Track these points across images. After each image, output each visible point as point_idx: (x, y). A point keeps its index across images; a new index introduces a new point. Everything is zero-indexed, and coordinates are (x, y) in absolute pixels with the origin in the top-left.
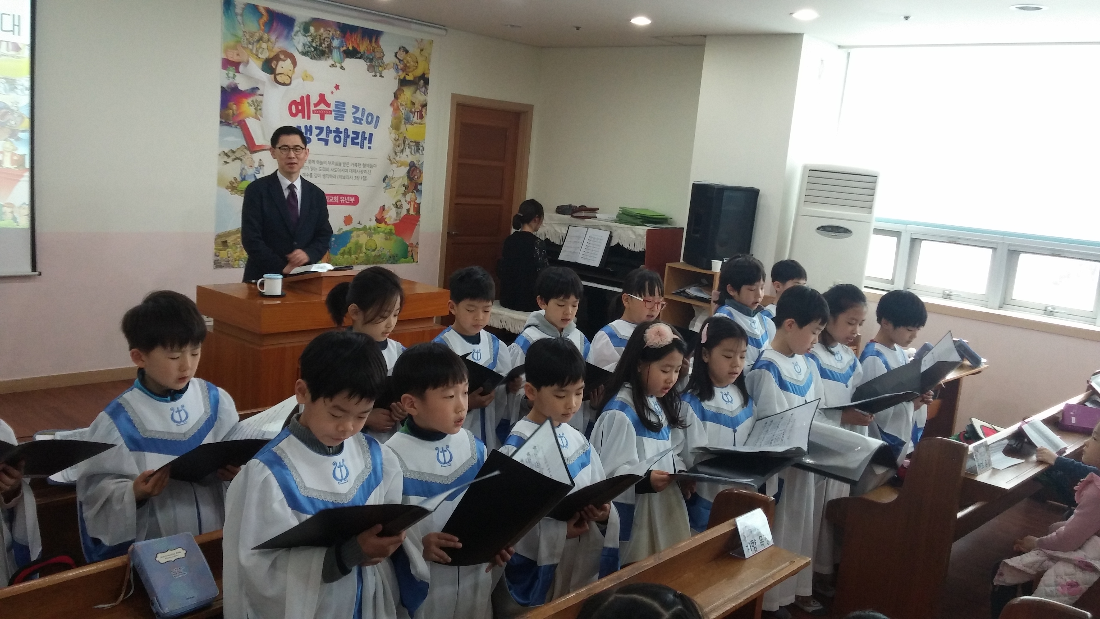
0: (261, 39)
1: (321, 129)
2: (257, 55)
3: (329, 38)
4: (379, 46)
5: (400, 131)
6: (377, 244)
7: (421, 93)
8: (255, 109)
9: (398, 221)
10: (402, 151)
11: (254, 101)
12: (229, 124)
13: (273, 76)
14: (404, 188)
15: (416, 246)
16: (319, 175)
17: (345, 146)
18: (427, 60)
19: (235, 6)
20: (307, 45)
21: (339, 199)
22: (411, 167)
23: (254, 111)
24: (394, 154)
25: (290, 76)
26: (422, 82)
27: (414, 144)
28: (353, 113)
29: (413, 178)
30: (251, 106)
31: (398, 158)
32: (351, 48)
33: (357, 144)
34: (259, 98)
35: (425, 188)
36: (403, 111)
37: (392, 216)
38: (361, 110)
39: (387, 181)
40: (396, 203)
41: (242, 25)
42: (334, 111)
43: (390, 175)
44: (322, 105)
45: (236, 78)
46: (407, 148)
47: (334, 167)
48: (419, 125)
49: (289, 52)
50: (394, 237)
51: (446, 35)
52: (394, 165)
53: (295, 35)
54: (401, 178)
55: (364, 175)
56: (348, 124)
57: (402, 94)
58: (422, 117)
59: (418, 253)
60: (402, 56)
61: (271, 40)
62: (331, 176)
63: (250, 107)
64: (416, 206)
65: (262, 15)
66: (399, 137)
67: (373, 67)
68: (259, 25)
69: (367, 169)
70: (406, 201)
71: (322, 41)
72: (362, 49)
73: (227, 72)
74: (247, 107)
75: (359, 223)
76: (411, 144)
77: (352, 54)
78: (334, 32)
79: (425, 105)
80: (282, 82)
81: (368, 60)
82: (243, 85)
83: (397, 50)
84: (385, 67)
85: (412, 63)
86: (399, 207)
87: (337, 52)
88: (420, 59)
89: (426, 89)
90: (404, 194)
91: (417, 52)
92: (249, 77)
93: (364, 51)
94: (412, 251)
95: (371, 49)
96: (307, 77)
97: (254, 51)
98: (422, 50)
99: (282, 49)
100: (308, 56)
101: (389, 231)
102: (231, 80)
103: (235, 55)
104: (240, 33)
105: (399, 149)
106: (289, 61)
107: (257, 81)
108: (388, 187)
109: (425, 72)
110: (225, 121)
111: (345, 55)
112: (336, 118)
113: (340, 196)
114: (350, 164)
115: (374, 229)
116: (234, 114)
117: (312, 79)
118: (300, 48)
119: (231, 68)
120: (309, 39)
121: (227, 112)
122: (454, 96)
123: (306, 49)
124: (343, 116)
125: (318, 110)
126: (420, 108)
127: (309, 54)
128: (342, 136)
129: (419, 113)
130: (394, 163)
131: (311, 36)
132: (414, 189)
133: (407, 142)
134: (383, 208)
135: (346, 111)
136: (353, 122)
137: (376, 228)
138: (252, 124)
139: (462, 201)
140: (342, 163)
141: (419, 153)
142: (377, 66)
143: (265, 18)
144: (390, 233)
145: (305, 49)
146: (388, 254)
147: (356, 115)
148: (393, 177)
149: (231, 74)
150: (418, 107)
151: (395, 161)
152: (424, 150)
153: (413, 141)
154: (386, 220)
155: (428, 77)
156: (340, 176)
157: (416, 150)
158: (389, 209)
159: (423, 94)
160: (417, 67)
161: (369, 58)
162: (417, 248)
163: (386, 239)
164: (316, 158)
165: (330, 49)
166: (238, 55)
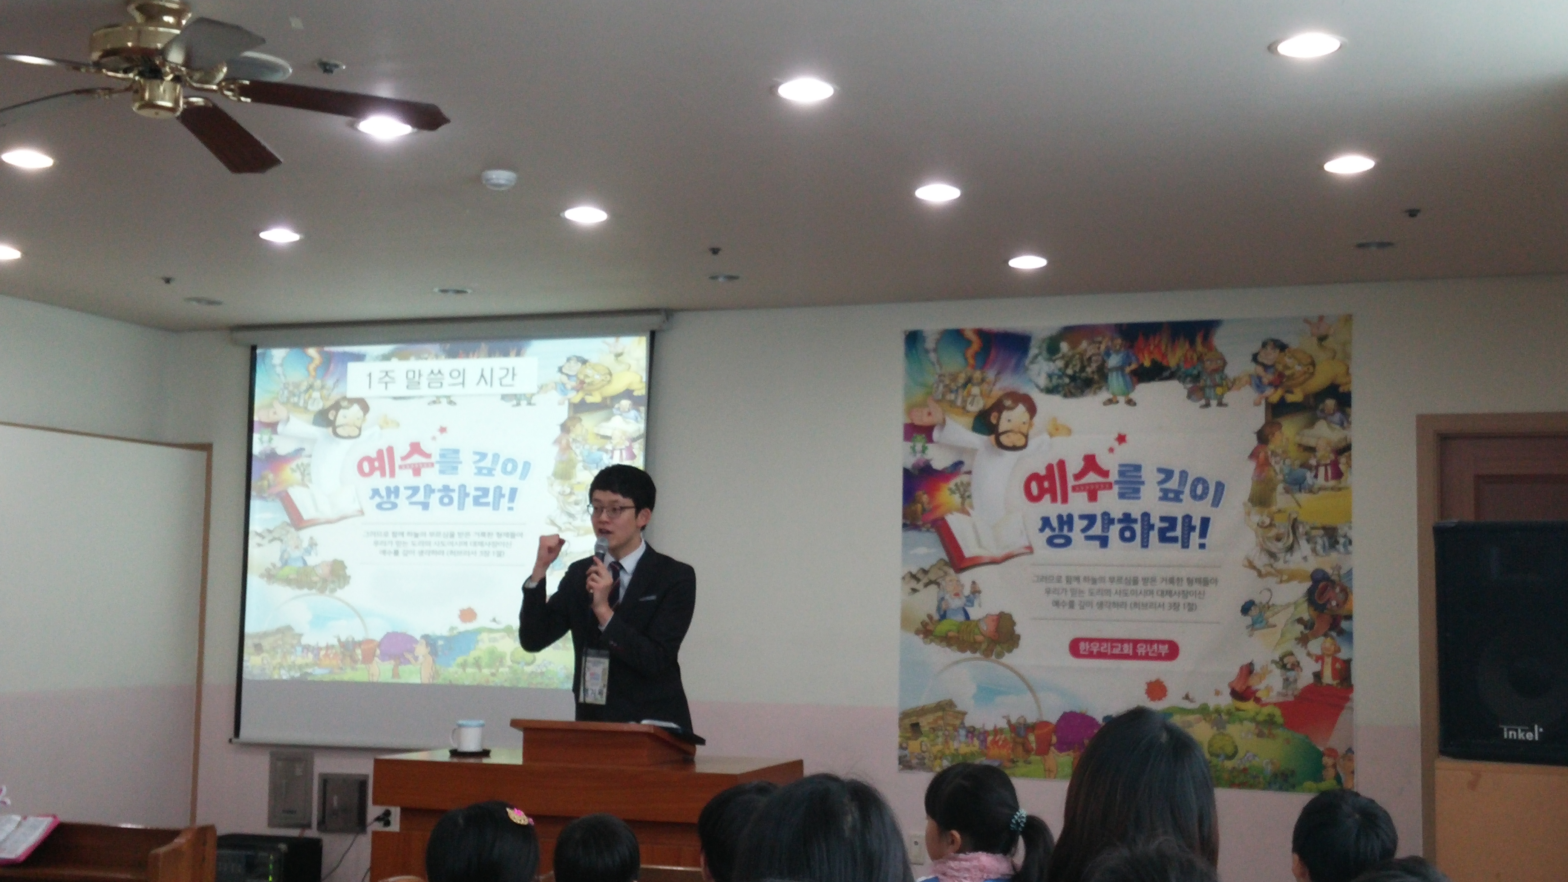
0: (969, 381)
1: (1091, 519)
2: (964, 408)
3: (1099, 354)
5: (1274, 508)
6: (1237, 744)
7: (1332, 425)
8: (961, 497)
9: (1291, 699)
10: (1290, 549)
11: (959, 484)
12: (917, 528)
13: (993, 437)
14: (1301, 628)
15: (1346, 755)
16: (1090, 604)
17: (1145, 544)
18: (1341, 355)
19: (924, 340)
20: (1056, 375)
21: (1135, 648)
22: (1316, 582)
23: (960, 500)
24: (1265, 556)
25: (1026, 434)
26: (1330, 403)
27: (1321, 532)
28: (1160, 483)
29: (1325, 605)
30: (954, 492)
31: (1280, 565)
32: (1147, 363)
33: (1174, 540)
35: (1359, 626)
37: (1272, 686)
38: (1176, 476)
39: (1254, 611)
40: (1282, 659)
41: (937, 367)
42: (1117, 482)
43: (1261, 599)
44: (1092, 474)
45: (926, 452)
46: (1303, 542)
47: (1122, 586)
48: (1332, 492)
49: (1022, 392)
50: (1282, 733)
52: (1270, 580)
53: (1032, 362)
54: (1293, 606)
55: (1190, 599)
56: (1149, 503)
58: (1338, 474)
59: (1353, 772)
61: (987, 380)
62: (1116, 605)
63: (953, 495)
64: (1338, 666)
65: (969, 342)
66: (1274, 520)
68: (966, 359)
69: (1196, 587)
70: (1309, 654)
71: (1086, 363)
72: (1173, 361)
73: (912, 444)
74: (947, 495)
75: (1187, 697)
76: (1314, 533)
77: (1144, 375)
78: (1110, 344)
79: (1344, 449)
80: (1012, 445)
82: (940, 460)
83: (1256, 347)
85: (1298, 368)
86: (1289, 666)
87: (1118, 376)
88: (1321, 356)
89: (1346, 414)
90: (1303, 640)
91: (1311, 346)
92: (949, 447)
93: (1178, 364)
94: (1334, 766)
95: (1195, 357)
97: (959, 402)
98: (1322, 339)
99: (1009, 391)
100: (1058, 392)
101: (1269, 718)
102: (919, 455)
103: (925, 415)
104: (931, 379)
105: (1280, 545)
106: (1021, 409)
108: (1257, 626)
109: (1341, 380)
110: (910, 522)
111: (1135, 379)
112: (1122, 496)
113: (1135, 642)
114: (1159, 580)
115: (1229, 713)
116: (925, 509)
117: (1069, 432)
118: (1043, 381)
119: (919, 437)
120: (1060, 364)
121: (914, 506)
122: (1424, 420)
123: (1054, 381)
124: (1138, 491)
125: (1081, 485)
126: (1332, 457)
127: (1061, 389)
128: (1138, 527)
129: (1328, 467)
130: (1268, 574)
131: (1063, 357)
132: (1330, 629)
133: (1301, 530)
134: (1248, 670)
135: (1143, 480)
136: (1161, 499)
137: (1233, 710)
138: (955, 522)
140: (1141, 579)
141: (1338, 551)
143: (976, 346)
144: (1270, 722)
145: (1051, 382)
146: (1269, 768)
147: (1167, 485)
148: (1270, 603)
149: (919, 446)
150: (1324, 454)
151: (1273, 571)
152: (1350, 542)
153: (1319, 525)
154: (1258, 695)
155: (1346, 390)
156: (1136, 605)
157: (1327, 544)
158: (1265, 672)
159: (1338, 427)
160: (1312, 374)
161: (1191, 375)
162: (1351, 760)
163: (1260, 735)
164: (1082, 572)
165: (1103, 374)
166: (930, 414)
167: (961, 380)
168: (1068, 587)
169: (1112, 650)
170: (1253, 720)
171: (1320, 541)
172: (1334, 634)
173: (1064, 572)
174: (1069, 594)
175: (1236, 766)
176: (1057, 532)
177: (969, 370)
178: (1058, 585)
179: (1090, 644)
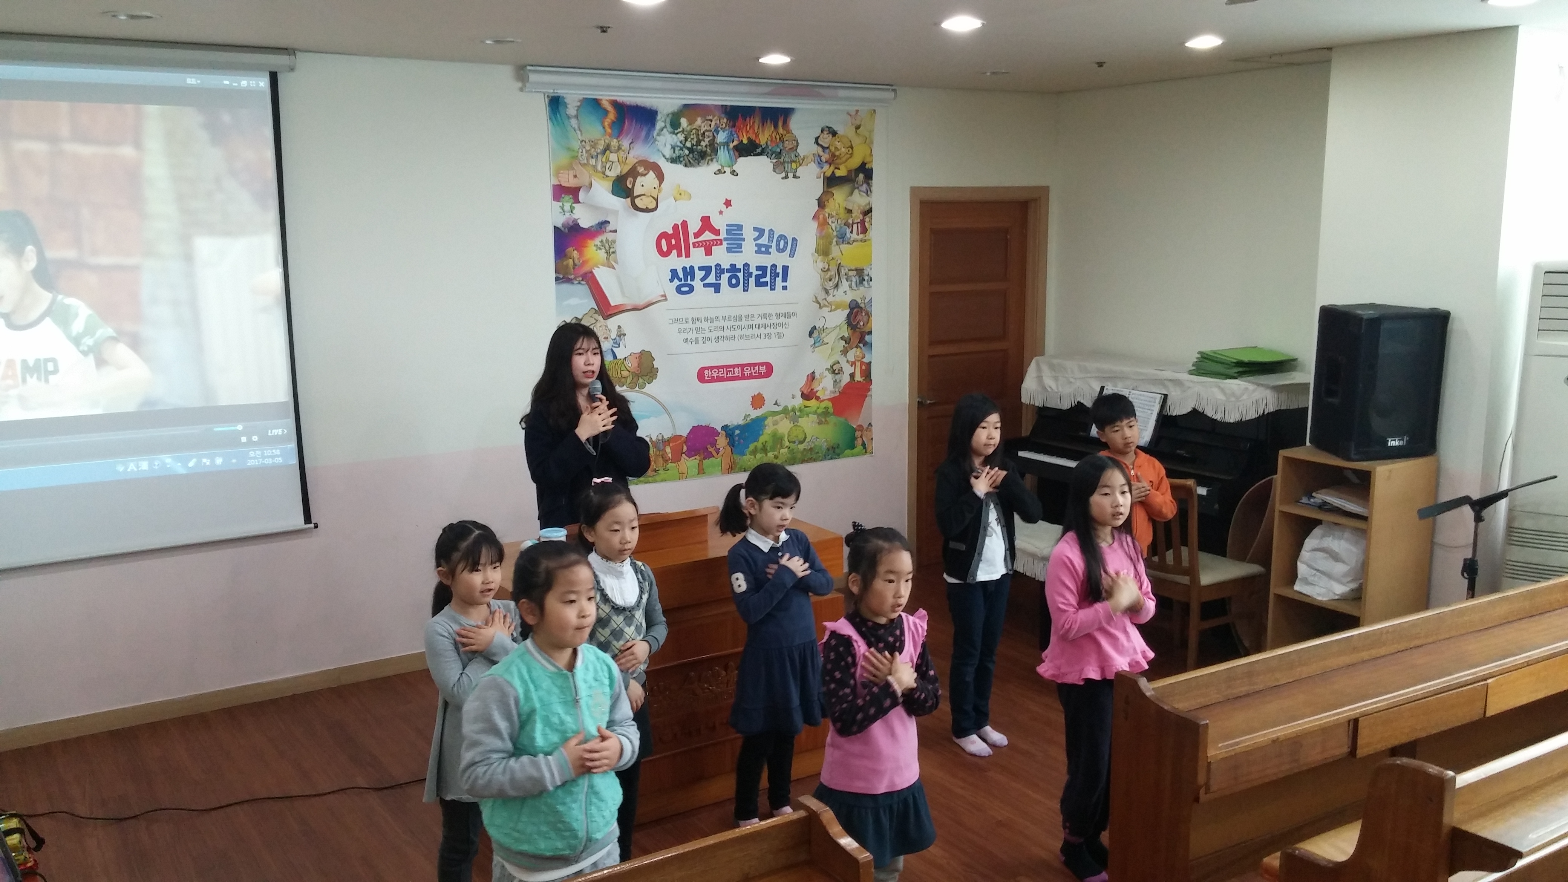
0: (607, 148)
1: (707, 270)
2: (604, 173)
4: (789, 131)
5: (831, 257)
6: (806, 431)
7: (862, 193)
8: (607, 252)
9: (837, 394)
10: (837, 286)
11: (604, 241)
12: (569, 281)
13: (629, 199)
14: (843, 343)
15: (868, 428)
16: (710, 339)
17: (746, 289)
18: (868, 142)
19: (565, 105)
20: (678, 146)
21: (743, 370)
22: (852, 309)
23: (605, 255)
24: (823, 293)
25: (656, 197)
26: (861, 176)
27: (855, 273)
28: (755, 240)
29: (856, 325)
30: (600, 249)
31: (830, 298)
32: (745, 141)
33: (765, 284)
34: (611, 236)
35: (876, 338)
36: (833, 226)
37: (826, 387)
38: (767, 233)
39: (815, 334)
40: (832, 367)
41: (578, 132)
42: (725, 239)
43: (820, 325)
44: (707, 232)
45: (574, 212)
46: (844, 281)
47: (732, 323)
48: (860, 243)
49: (652, 161)
50: (833, 419)
51: (895, 98)
52: (826, 310)
53: (658, 135)
54: (838, 328)
55: (779, 329)
56: (748, 256)
57: (831, 200)
58: (865, 230)
59: (872, 439)
60: (826, 140)
61: (623, 148)
62: (729, 338)
63: (599, 251)
64: (864, 367)
65: (606, 112)
66: (829, 265)
67: (783, 164)
68: (604, 128)
69: (782, 320)
70: (848, 361)
71: (701, 138)
72: (763, 139)
73: (561, 204)
74: (593, 251)
75: (776, 404)
76: (851, 273)
77: (748, 149)
78: (718, 122)
79: (868, 212)
80: (645, 207)
81: (774, 155)
82: (586, 221)
83: (818, 132)
84: (801, 161)
85: (843, 150)
86: (836, 372)
87: (724, 151)
88: (856, 141)
89: (869, 185)
90: (845, 352)
91: (851, 131)
92: (595, 208)
93: (767, 143)
94: (861, 437)
95: (778, 137)
96: (680, 195)
97: (599, 168)
98: (858, 128)
99: (641, 159)
100: (681, 162)
101: (824, 410)
102: (567, 215)
103: (571, 177)
104: (576, 145)
105: (831, 283)
106: (651, 175)
107: (606, 211)
108: (817, 345)
109: (866, 161)
110: (563, 276)
111: (737, 154)
112: (729, 250)
113: (742, 366)
114: (756, 316)
115: (800, 410)
116: (575, 264)
117: (689, 197)
118: (668, 152)
119: (567, 198)
120: (681, 137)
121: (565, 263)
122: (914, 191)
123: (676, 152)
124: (740, 246)
125: (700, 242)
126: (861, 217)
127: (682, 159)
128: (741, 275)
129: (859, 225)
130: (825, 306)
132: (859, 342)
133: (843, 272)
134: (812, 377)
135: (743, 237)
136: (756, 252)
137: (803, 407)
138: (602, 275)
139: (939, 350)
140: (743, 316)
141: (863, 285)
142: (788, 162)
143: (612, 116)
144: (826, 413)
145: (674, 152)
146: (825, 446)
147: (760, 242)
148: (825, 327)
149: (567, 206)
150: (857, 216)
151: (827, 304)
152: (871, 280)
153: (853, 268)
154: (818, 394)
155: (870, 168)
156: (742, 337)
157: (858, 281)
158: (822, 376)
159: (864, 194)
160: (851, 154)
161: (774, 152)
162: (871, 431)
163: (820, 423)
164: (703, 314)
165: (713, 148)
166: (575, 176)
167: (601, 148)
168: (694, 326)
169: (727, 374)
170: (815, 413)
171: (854, 280)
172: (861, 345)
173: (690, 314)
174: (695, 332)
175: (806, 447)
176: (683, 282)
177: (608, 138)
178: (685, 326)
179: (711, 371)
